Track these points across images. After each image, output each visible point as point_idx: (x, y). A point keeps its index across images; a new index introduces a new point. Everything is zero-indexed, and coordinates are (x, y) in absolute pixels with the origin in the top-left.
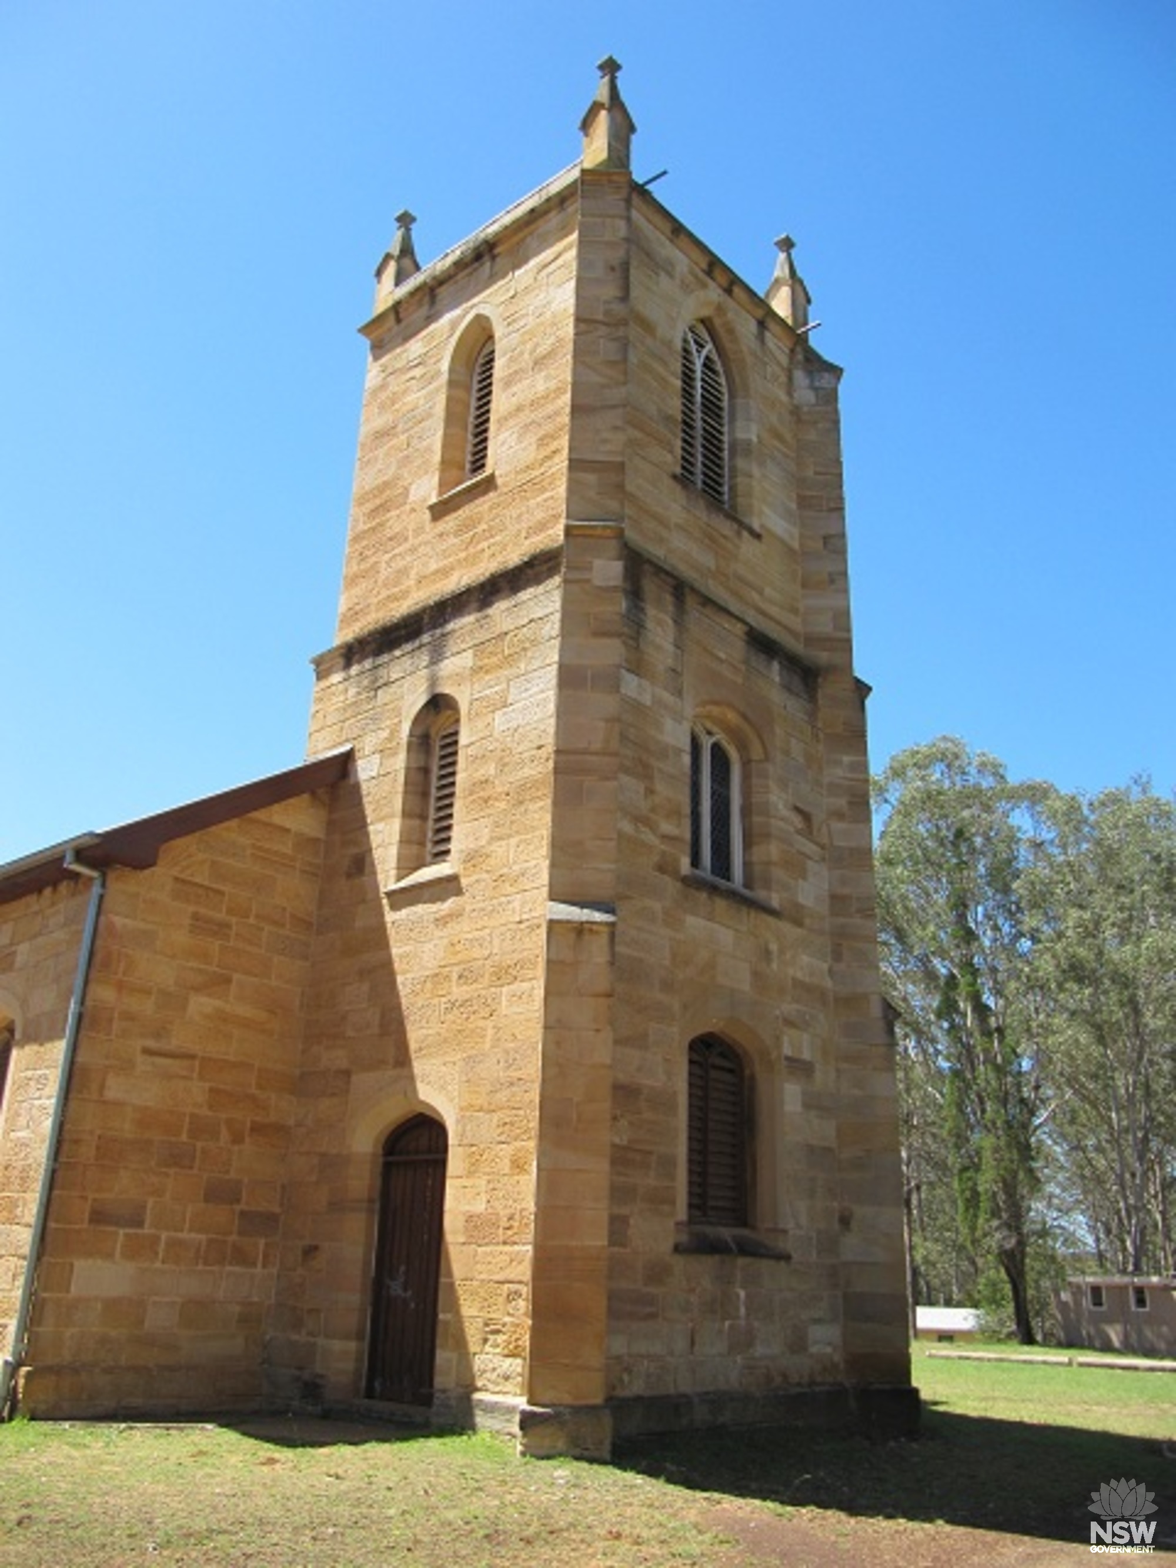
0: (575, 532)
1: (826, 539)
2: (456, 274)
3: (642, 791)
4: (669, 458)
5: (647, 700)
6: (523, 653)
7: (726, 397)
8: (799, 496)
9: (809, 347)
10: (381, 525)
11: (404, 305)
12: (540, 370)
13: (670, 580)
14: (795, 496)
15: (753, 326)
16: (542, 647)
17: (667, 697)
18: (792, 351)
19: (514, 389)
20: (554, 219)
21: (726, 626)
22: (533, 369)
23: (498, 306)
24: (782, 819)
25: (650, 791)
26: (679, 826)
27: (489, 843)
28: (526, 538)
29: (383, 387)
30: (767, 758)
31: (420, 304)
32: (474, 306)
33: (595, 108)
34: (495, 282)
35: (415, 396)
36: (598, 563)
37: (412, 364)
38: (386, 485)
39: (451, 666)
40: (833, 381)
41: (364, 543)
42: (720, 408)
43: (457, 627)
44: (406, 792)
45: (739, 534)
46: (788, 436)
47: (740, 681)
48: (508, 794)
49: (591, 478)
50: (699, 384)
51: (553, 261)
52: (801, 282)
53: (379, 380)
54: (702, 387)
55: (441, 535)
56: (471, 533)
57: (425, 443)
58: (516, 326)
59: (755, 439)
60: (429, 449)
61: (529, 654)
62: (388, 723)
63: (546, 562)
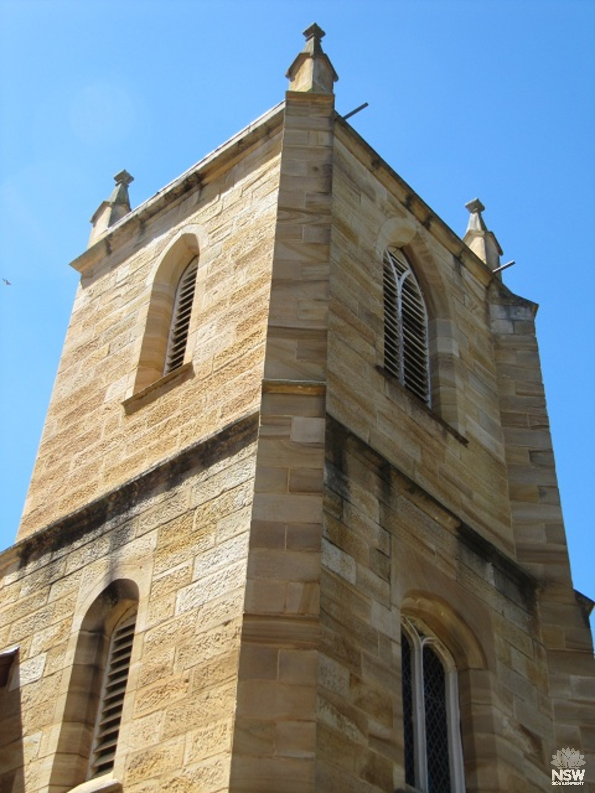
0: (274, 390)
1: (532, 454)
2: (166, 206)
3: (346, 676)
4: (372, 350)
5: (352, 578)
6: (213, 526)
7: (426, 318)
8: (501, 413)
9: (503, 285)
10: (75, 427)
11: (115, 239)
12: (242, 268)
13: (375, 459)
14: (499, 413)
15: (450, 259)
16: (234, 516)
17: (374, 578)
18: (488, 288)
19: (215, 288)
20: (261, 147)
21: (437, 518)
22: (236, 268)
23: (203, 224)
24: (506, 738)
25: (355, 681)
26: (391, 726)
27: (162, 741)
28: (222, 417)
29: (89, 308)
30: (486, 666)
31: (131, 235)
32: (182, 228)
33: (301, 59)
34: (201, 207)
35: (120, 310)
36: (298, 420)
37: (118, 285)
38: (84, 391)
39: (133, 551)
40: (529, 315)
41: (56, 446)
42: (421, 327)
43: (142, 510)
44: (70, 693)
45: (445, 436)
46: (489, 360)
47: (452, 576)
48: (187, 681)
49: (292, 343)
50: (400, 301)
51: (259, 178)
52: (492, 234)
53: (86, 304)
54: (403, 305)
55: (134, 427)
56: (165, 421)
57: (123, 350)
58: (221, 236)
59: (457, 354)
60: (128, 353)
61: (219, 525)
62: (59, 618)
63: (240, 432)
